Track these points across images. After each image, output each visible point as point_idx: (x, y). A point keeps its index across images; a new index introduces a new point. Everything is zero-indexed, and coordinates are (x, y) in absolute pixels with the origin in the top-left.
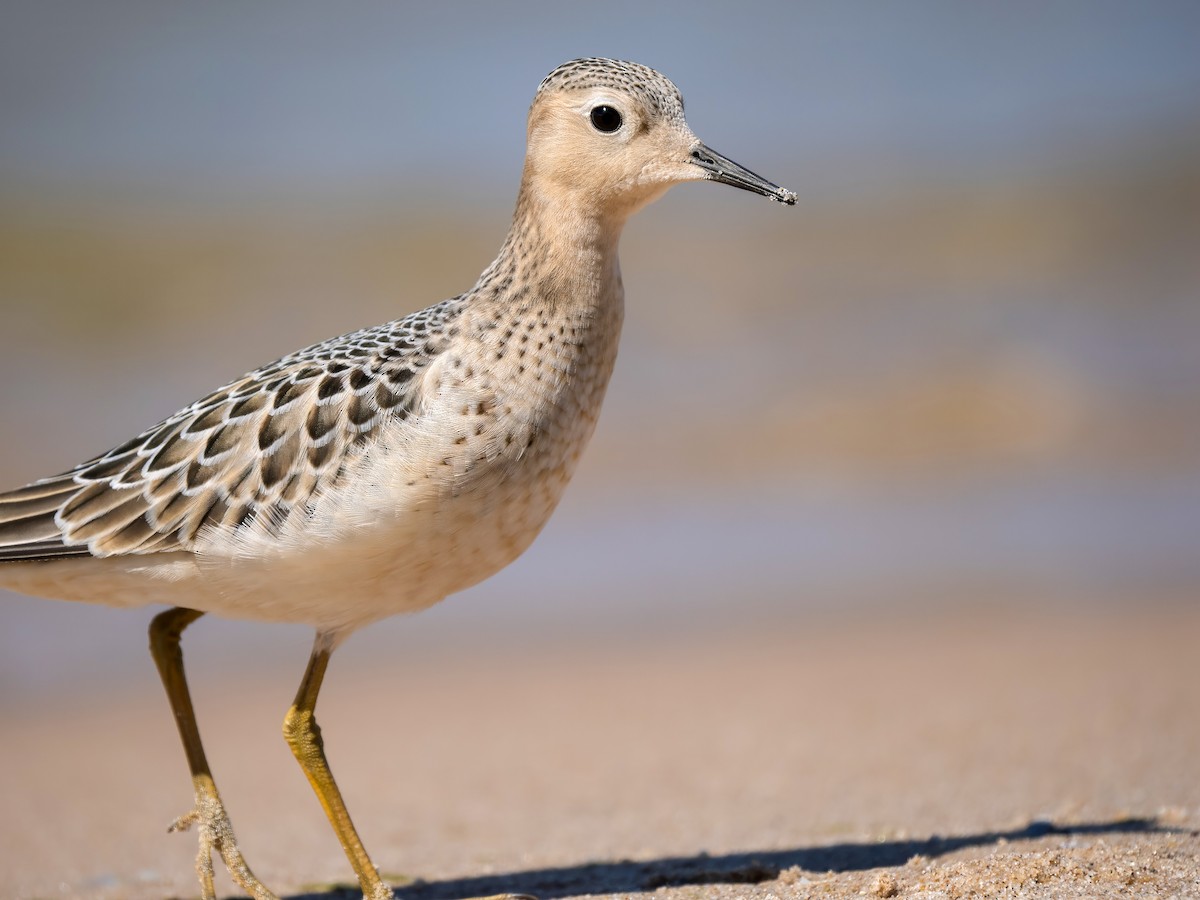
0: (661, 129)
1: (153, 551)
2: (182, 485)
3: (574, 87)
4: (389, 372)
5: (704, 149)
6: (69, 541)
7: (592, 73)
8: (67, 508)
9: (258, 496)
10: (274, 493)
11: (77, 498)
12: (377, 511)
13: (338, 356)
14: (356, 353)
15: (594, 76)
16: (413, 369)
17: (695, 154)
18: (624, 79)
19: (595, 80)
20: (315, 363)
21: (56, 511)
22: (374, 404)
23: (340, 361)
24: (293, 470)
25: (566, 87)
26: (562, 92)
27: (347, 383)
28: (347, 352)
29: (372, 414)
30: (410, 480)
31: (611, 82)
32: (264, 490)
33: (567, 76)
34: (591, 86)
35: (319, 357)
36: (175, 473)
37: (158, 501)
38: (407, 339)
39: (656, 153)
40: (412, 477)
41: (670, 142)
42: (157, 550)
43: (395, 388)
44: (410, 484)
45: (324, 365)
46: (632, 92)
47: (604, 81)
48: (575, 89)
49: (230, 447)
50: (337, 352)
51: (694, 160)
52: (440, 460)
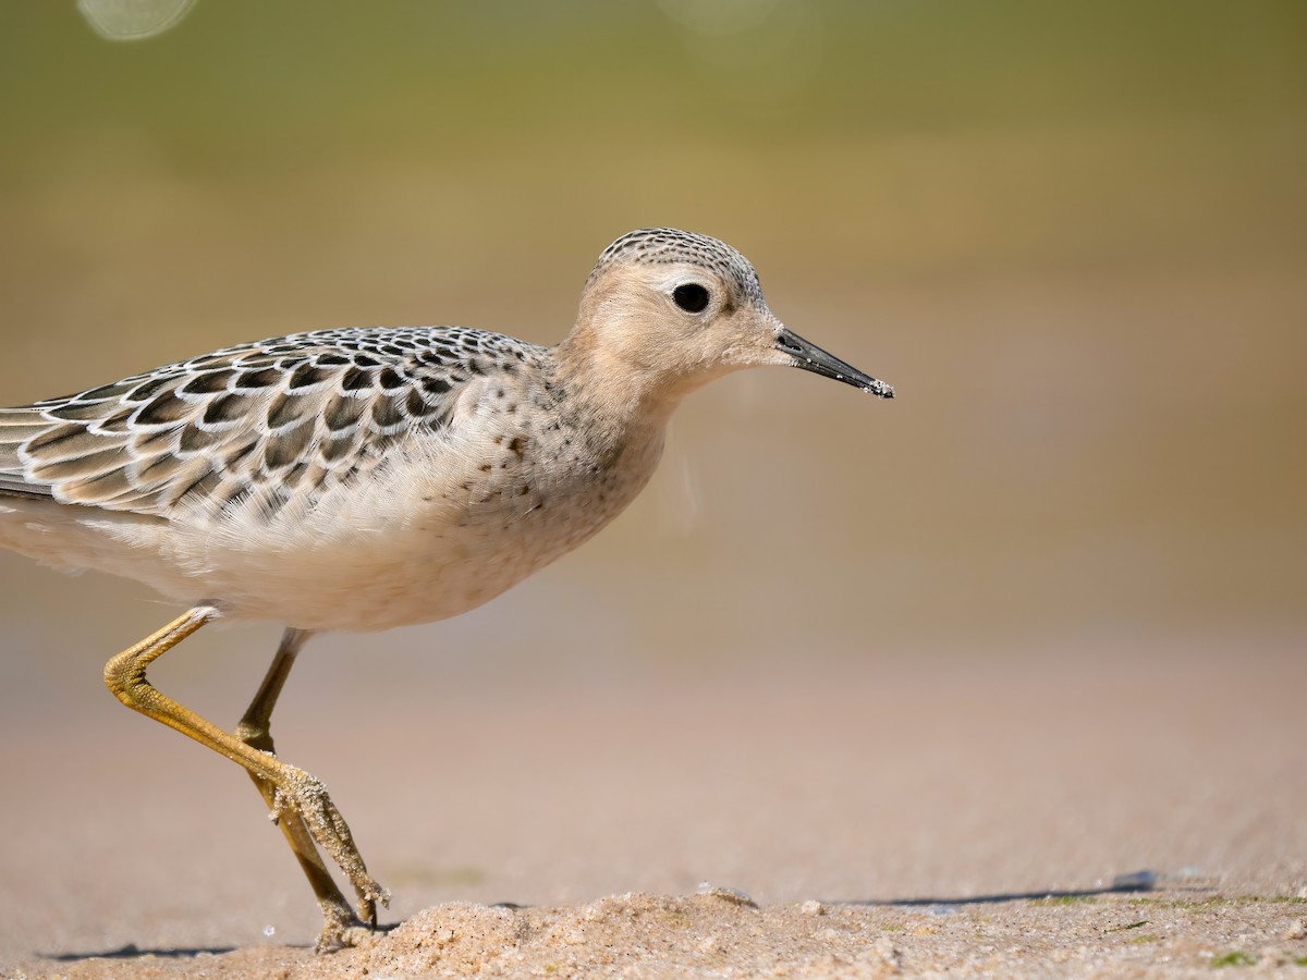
0: (746, 310)
1: (124, 509)
2: (174, 446)
3: (652, 261)
4: (424, 379)
5: (790, 335)
6: (31, 477)
7: (671, 247)
8: (32, 443)
9: (257, 476)
10: (276, 477)
11: (45, 435)
12: (385, 518)
13: (366, 348)
14: (389, 349)
15: (674, 250)
16: (450, 382)
17: (781, 340)
18: (708, 255)
19: (676, 254)
20: (338, 350)
21: (21, 444)
22: (403, 409)
23: (369, 355)
24: (302, 457)
25: (644, 260)
26: (638, 265)
27: (376, 380)
28: (379, 348)
29: (399, 418)
30: (428, 495)
31: (695, 258)
32: (266, 472)
33: (642, 248)
34: (672, 261)
35: (343, 345)
36: (167, 432)
37: (141, 457)
38: (452, 348)
39: (739, 336)
40: (430, 492)
41: (754, 326)
42: (128, 508)
43: (428, 398)
44: (426, 499)
45: (351, 354)
46: (717, 270)
47: (686, 257)
48: (654, 263)
49: (234, 418)
50: (366, 344)
51: (780, 346)
52: (461, 483)
